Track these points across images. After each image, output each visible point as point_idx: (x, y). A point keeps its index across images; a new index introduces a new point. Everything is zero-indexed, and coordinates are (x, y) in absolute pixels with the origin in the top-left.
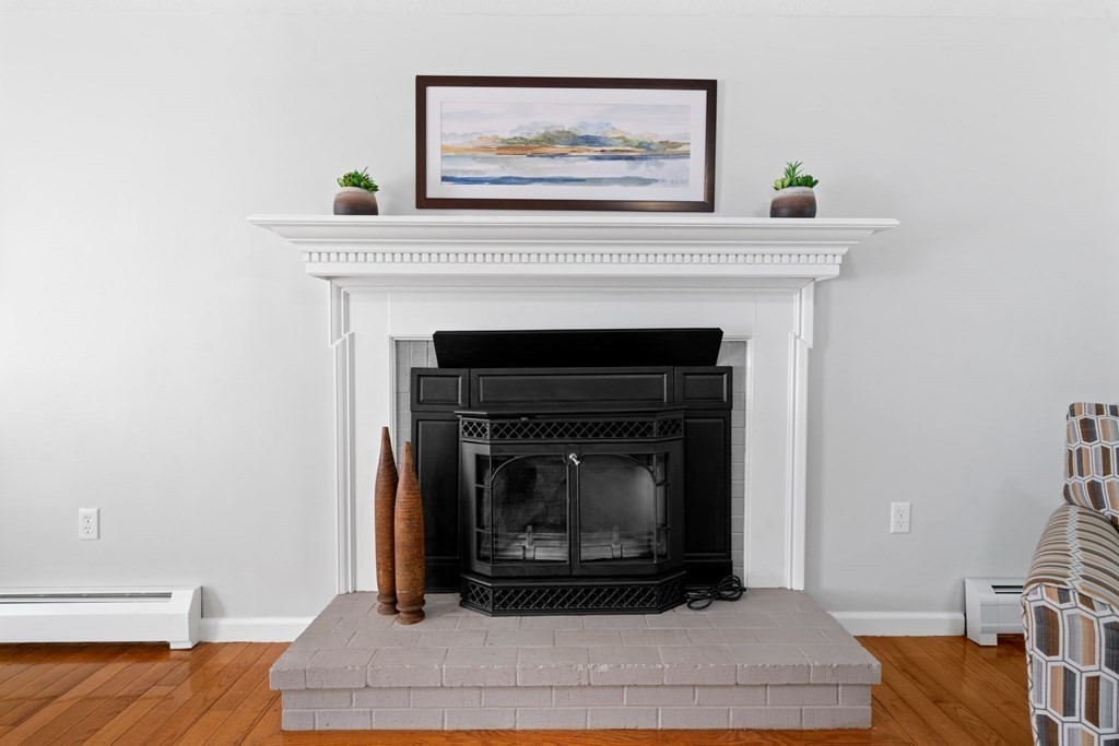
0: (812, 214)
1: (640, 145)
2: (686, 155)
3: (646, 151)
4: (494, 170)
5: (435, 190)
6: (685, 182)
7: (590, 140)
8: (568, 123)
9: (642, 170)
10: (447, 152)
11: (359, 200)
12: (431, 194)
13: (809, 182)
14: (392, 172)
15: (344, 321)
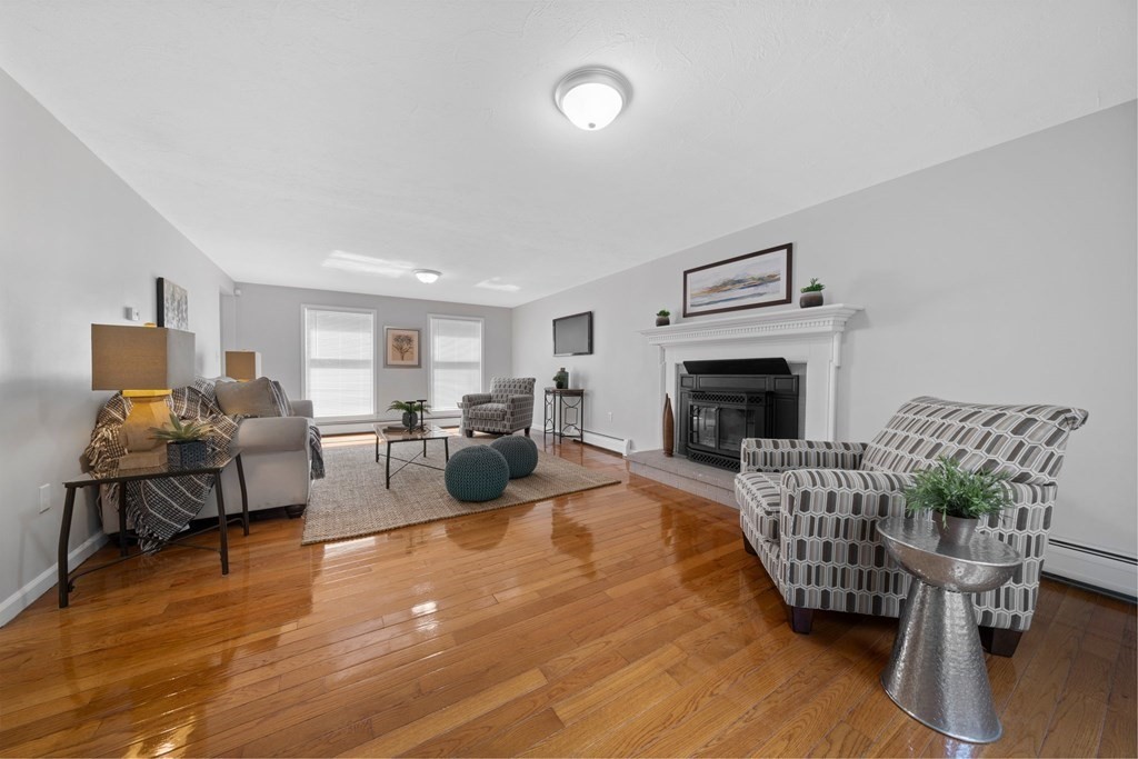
0: (821, 304)
1: (759, 279)
2: (779, 279)
3: (763, 281)
4: (707, 300)
5: (690, 310)
6: (778, 292)
7: (739, 282)
8: (732, 276)
9: (760, 289)
10: (693, 297)
11: (663, 320)
12: (688, 312)
13: (819, 288)
14: (674, 309)
15: (663, 358)
